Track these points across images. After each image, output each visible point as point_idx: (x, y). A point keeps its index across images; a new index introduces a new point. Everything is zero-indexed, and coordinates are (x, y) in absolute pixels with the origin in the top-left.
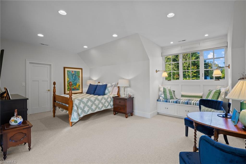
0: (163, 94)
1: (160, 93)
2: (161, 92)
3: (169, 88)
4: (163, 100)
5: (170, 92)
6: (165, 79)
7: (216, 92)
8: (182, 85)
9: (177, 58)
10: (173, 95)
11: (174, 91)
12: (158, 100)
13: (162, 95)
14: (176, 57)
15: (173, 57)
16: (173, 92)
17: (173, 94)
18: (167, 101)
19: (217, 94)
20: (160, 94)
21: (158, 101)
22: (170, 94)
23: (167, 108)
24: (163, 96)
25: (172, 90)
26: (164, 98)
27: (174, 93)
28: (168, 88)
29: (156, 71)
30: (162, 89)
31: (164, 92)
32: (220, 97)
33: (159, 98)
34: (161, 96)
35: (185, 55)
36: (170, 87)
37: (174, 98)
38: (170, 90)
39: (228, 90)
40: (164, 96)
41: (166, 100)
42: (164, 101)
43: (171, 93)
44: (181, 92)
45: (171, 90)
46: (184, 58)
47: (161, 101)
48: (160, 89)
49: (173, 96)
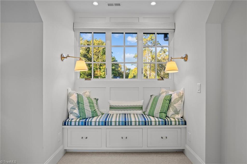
0: (77, 109)
1: (70, 106)
2: (72, 103)
3: (88, 94)
4: (78, 120)
5: (90, 102)
6: (79, 75)
7: (165, 99)
8: (110, 88)
9: (89, 54)
10: (96, 108)
11: (97, 100)
12: (65, 123)
13: (75, 109)
14: (87, 53)
15: (83, 52)
16: (94, 101)
17: (95, 105)
18: (85, 123)
19: (168, 102)
20: (69, 109)
21: (65, 125)
22: (90, 106)
23: (84, 137)
24: (76, 111)
25: (93, 97)
26: (78, 117)
27: (97, 104)
28: (86, 94)
29: (62, 58)
30: (74, 98)
31: (78, 103)
32: (172, 106)
33: (68, 118)
34: (72, 113)
35: (97, 52)
36: (90, 92)
37: (99, 113)
38: (89, 97)
39: (183, 95)
40: (80, 113)
41: (84, 120)
42: (80, 123)
43: (91, 104)
44: (109, 101)
45: (91, 97)
46: (96, 55)
47: (73, 123)
48: (70, 98)
49: (97, 110)
